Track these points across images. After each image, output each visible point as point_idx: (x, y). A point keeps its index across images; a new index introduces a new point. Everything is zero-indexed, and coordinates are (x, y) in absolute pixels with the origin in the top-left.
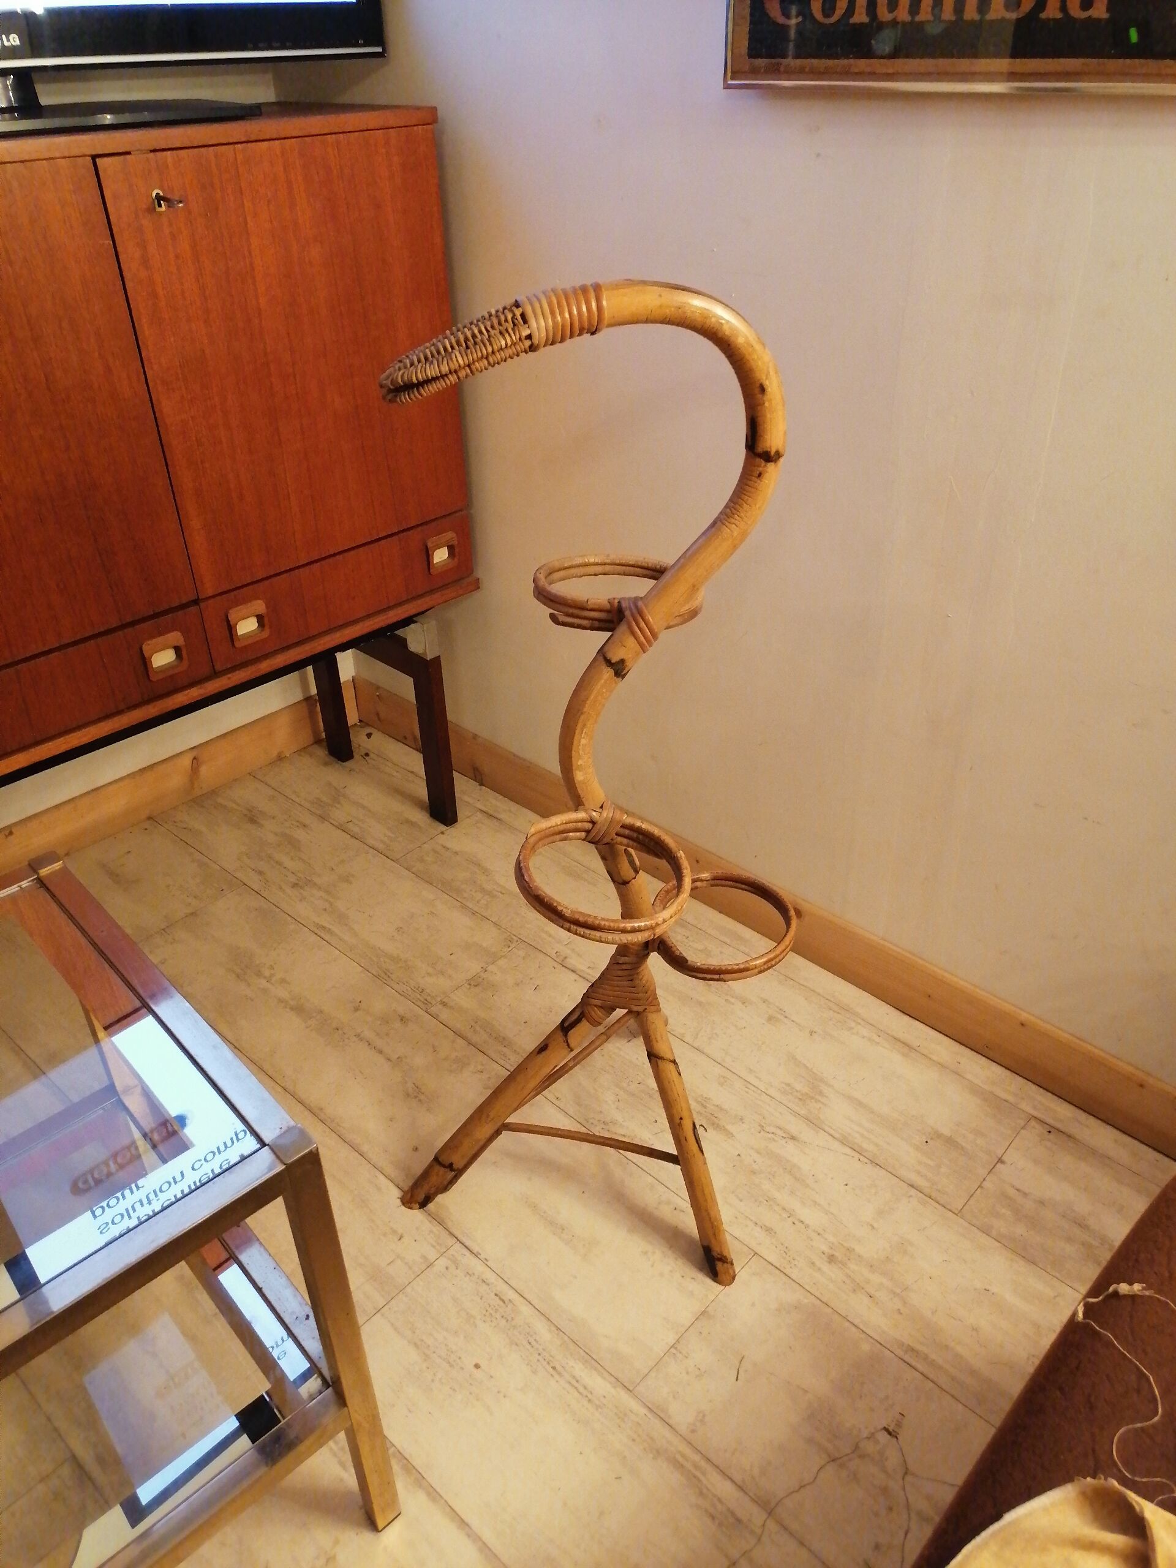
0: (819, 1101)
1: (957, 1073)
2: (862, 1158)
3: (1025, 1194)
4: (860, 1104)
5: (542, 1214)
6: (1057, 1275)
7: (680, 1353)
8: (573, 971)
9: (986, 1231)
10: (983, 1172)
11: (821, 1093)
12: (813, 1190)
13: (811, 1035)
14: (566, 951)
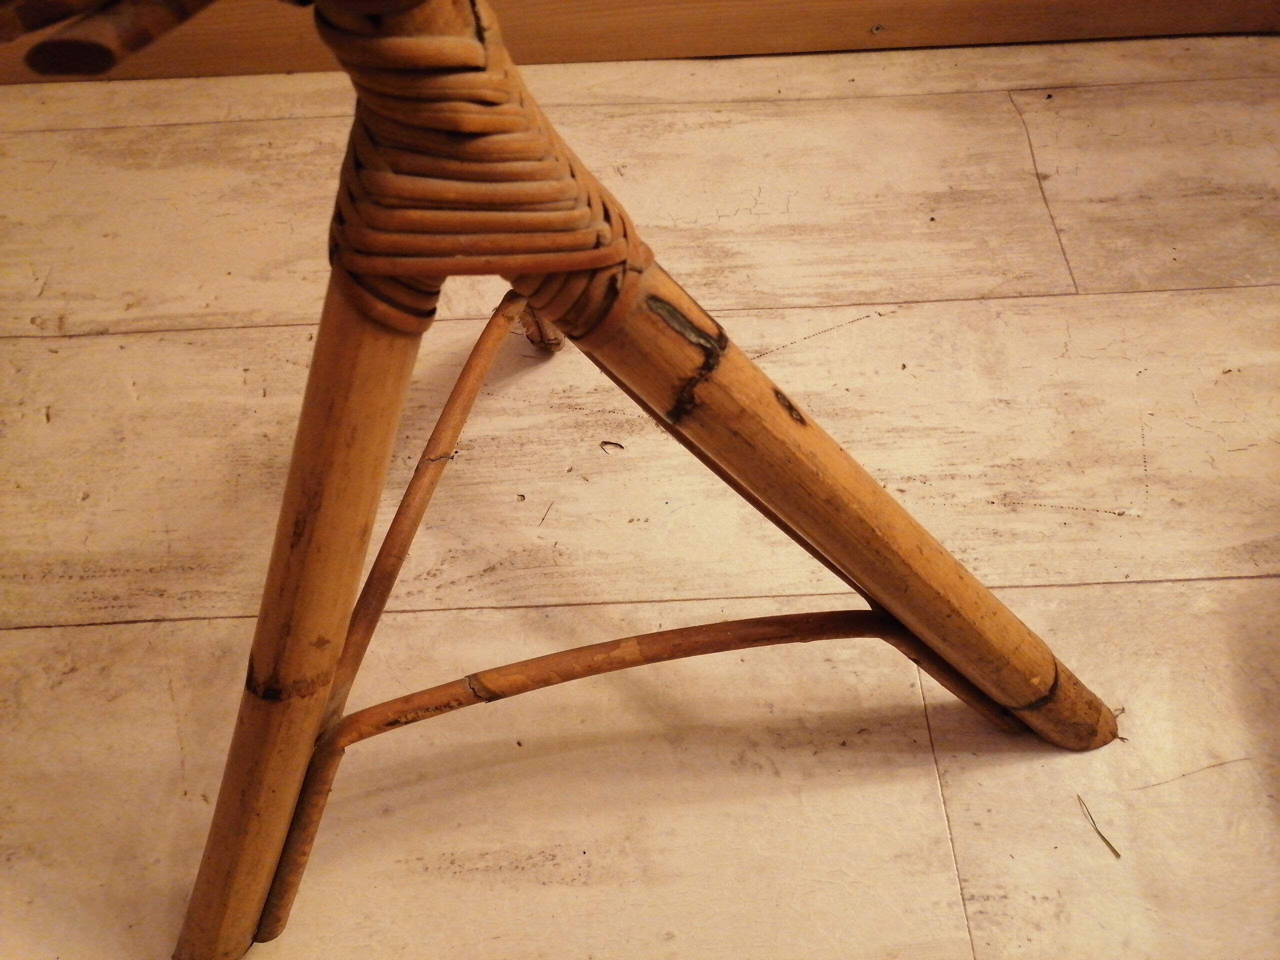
0: (736, 267)
1: (864, 97)
2: (880, 309)
3: (1115, 200)
4: (796, 230)
5: (481, 865)
6: (1268, 280)
7: (988, 898)
8: (102, 333)
9: (1131, 288)
10: (1039, 208)
11: (728, 254)
12: (872, 412)
13: (622, 175)
14: (51, 307)
